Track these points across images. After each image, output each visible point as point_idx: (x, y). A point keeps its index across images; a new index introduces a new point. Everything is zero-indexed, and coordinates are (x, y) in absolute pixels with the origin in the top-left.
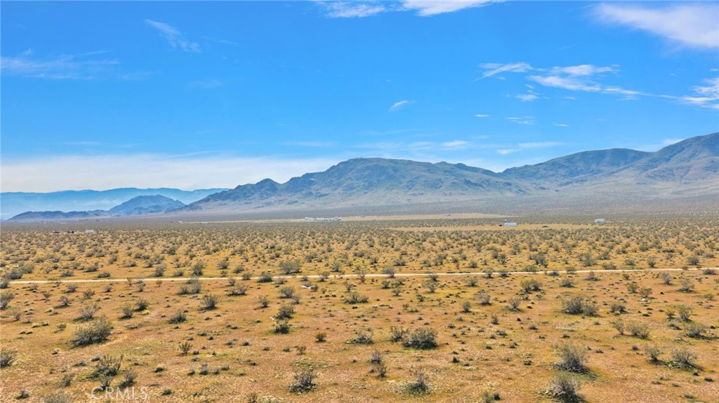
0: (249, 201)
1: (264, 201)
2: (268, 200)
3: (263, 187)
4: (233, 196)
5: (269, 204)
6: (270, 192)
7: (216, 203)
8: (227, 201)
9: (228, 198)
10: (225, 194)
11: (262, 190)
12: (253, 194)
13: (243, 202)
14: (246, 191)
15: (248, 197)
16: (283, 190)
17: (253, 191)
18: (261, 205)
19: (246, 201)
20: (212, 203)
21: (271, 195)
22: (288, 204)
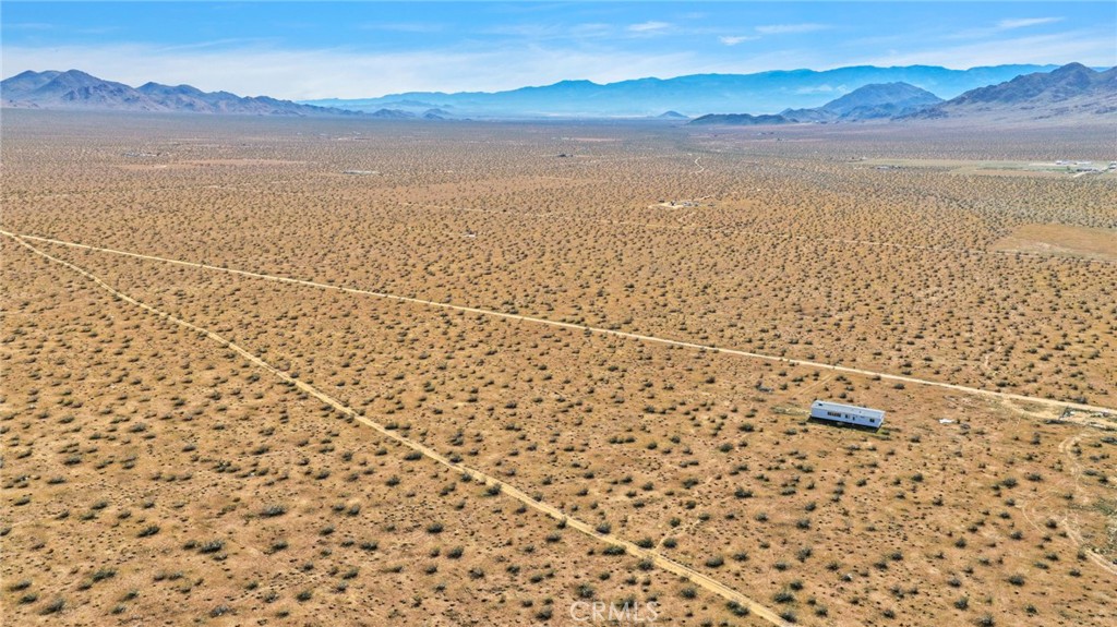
0: (1030, 105)
1: (1057, 106)
2: (1065, 104)
3: (1062, 78)
4: (1004, 94)
5: (1061, 112)
6: (1075, 88)
7: (973, 106)
8: (990, 104)
9: (995, 98)
10: (992, 90)
11: (1059, 85)
12: (1041, 91)
13: (1019, 105)
14: (1029, 87)
15: (1031, 96)
16: (1100, 83)
17: (1043, 86)
18: (1046, 113)
19: (1025, 105)
20: (967, 107)
21: (1074, 94)
22: (1097, 112)
